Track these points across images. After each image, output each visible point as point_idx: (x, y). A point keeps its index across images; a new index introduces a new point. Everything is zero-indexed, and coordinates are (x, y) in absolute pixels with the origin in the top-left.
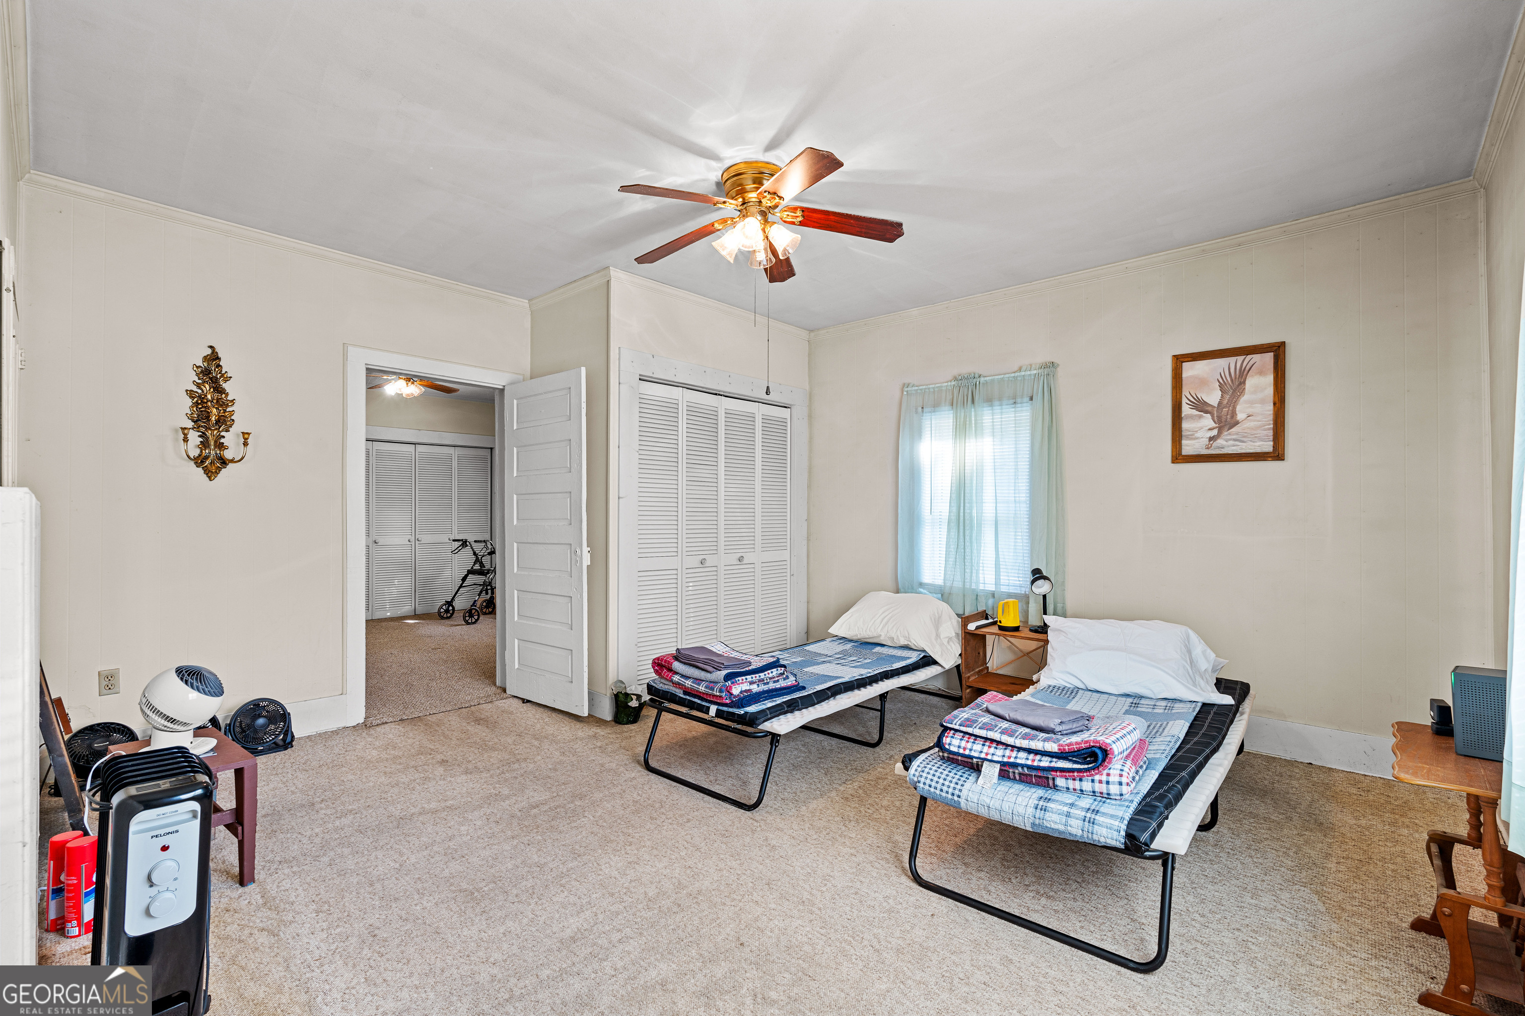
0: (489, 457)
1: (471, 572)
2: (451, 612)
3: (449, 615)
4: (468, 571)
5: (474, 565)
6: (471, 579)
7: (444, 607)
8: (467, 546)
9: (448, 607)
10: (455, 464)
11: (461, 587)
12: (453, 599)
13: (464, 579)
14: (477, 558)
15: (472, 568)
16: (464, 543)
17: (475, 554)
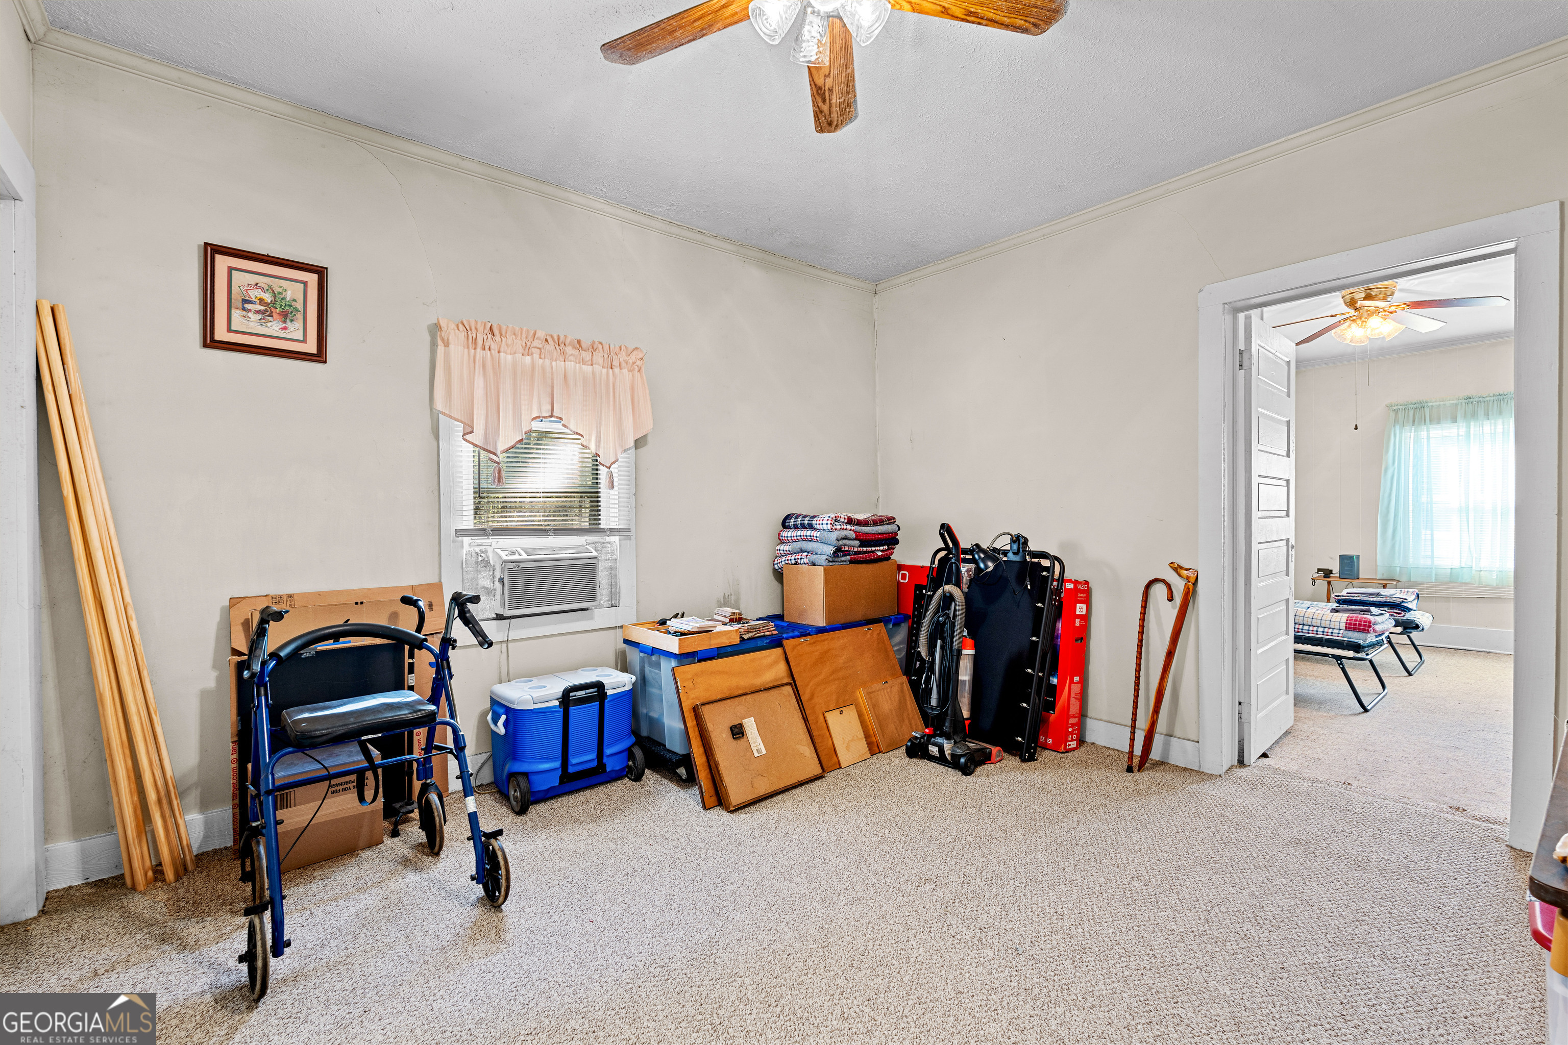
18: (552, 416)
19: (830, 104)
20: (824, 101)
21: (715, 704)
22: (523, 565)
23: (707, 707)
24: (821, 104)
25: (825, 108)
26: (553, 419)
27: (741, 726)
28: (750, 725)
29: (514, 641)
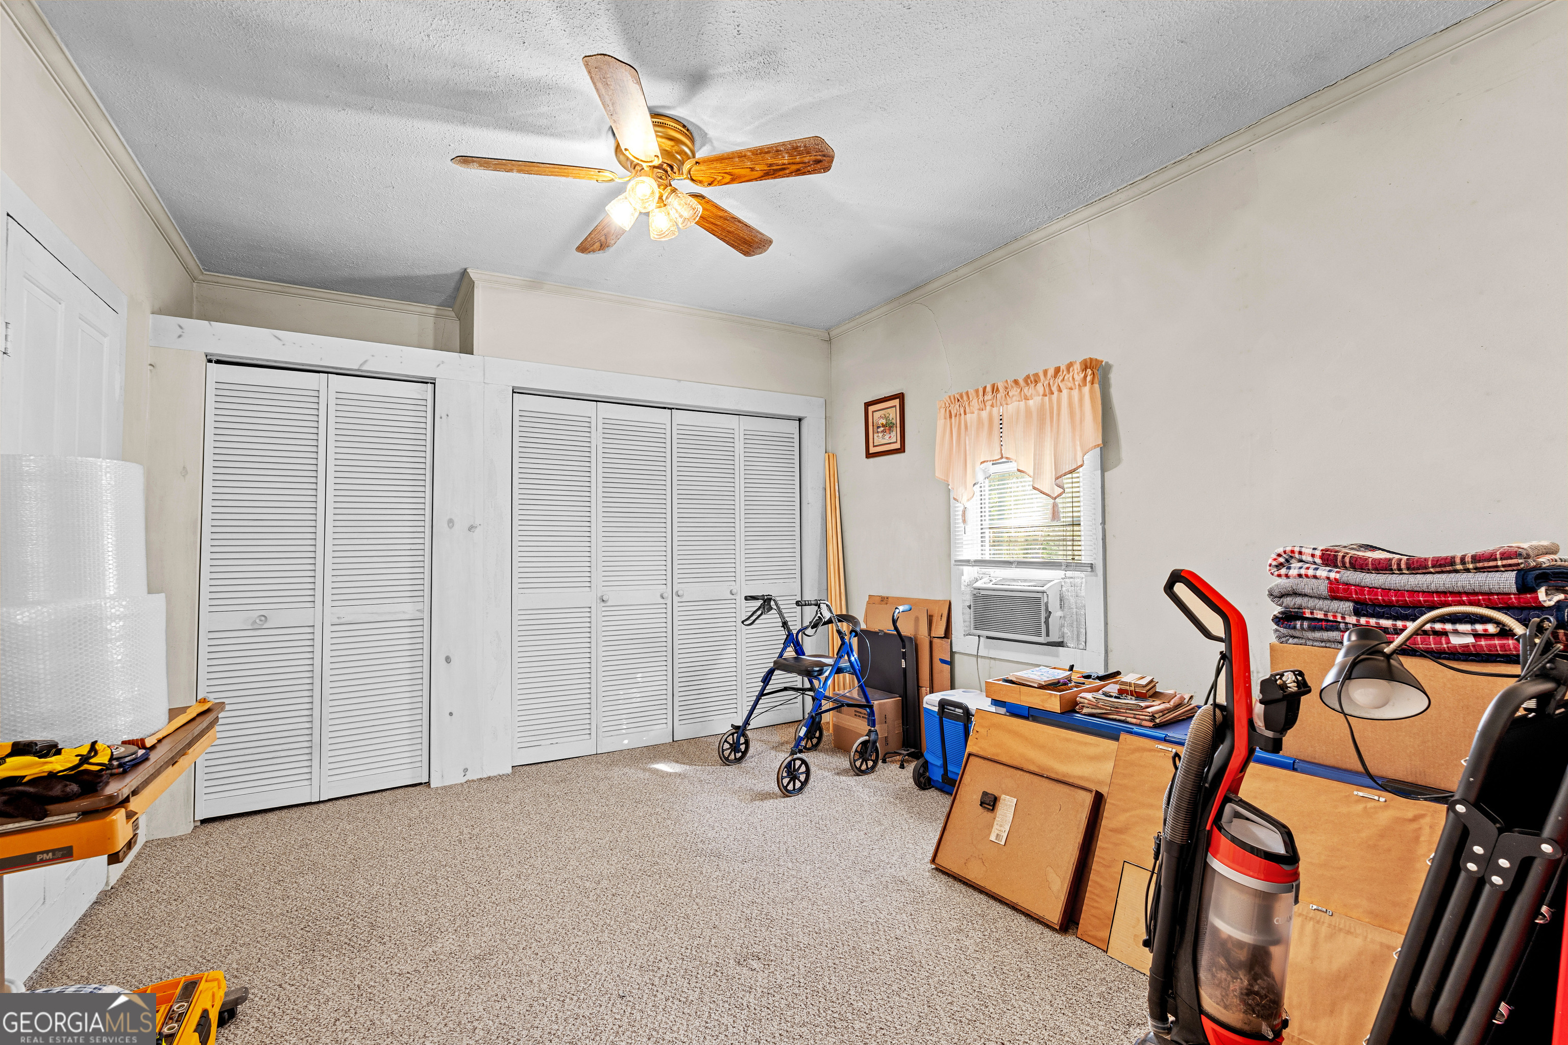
0: (797, 436)
1: (781, 665)
2: (743, 747)
3: (739, 755)
4: (775, 662)
5: (784, 649)
6: (780, 679)
7: (730, 740)
8: (771, 608)
9: (738, 739)
10: (739, 447)
11: (762, 694)
12: (747, 722)
13: (766, 680)
14: (790, 634)
15: (781, 655)
16: (766, 603)
17: (785, 624)
18: (1002, 458)
19: (789, 164)
20: (784, 169)
21: (986, 761)
22: (983, 592)
23: (977, 759)
24: (787, 171)
25: (794, 167)
26: (1004, 460)
27: (995, 800)
28: (1007, 806)
29: (982, 657)
